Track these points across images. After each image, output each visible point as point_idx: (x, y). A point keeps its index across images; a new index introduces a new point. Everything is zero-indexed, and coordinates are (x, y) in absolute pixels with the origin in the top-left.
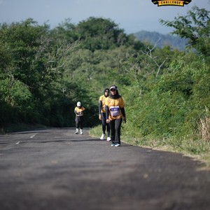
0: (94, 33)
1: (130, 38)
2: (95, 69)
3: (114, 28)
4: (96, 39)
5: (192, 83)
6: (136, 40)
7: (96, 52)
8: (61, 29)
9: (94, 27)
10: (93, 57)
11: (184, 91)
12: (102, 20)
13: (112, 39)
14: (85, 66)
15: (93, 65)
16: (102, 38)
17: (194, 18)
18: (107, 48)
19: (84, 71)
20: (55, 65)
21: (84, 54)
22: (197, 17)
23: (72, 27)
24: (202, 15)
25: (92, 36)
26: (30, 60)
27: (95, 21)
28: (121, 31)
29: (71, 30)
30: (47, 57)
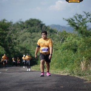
0: (32, 25)
1: (48, 28)
2: (33, 41)
3: (41, 23)
4: (33, 28)
5: (77, 46)
6: (50, 28)
7: (33, 33)
8: (18, 23)
9: (32, 23)
10: (32, 35)
11: (73, 50)
12: (35, 20)
13: (40, 28)
14: (28, 39)
15: (32, 39)
16: (35, 27)
17: (76, 19)
18: (38, 32)
19: (28, 42)
20: (16, 39)
21: (28, 34)
22: (77, 18)
23: (23, 23)
24: (79, 17)
25: (31, 26)
26: (5, 37)
27: (32, 20)
28: (44, 24)
29: (22, 24)
30: (12, 36)
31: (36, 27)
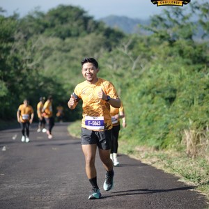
0: (64, 20)
1: (100, 26)
2: (66, 57)
3: (84, 15)
4: (66, 26)
6: (106, 26)
7: (67, 40)
8: (30, 17)
9: (64, 14)
10: (64, 45)
12: (71, 8)
13: (82, 27)
14: (56, 54)
15: (64, 54)
16: (72, 25)
17: (169, 16)
18: (78, 35)
19: (55, 60)
20: (31, 61)
21: (54, 42)
22: (171, 14)
23: (42, 15)
24: (176, 13)
25: (62, 23)
27: (64, 8)
28: (90, 18)
29: (41, 18)
31: (74, 25)
